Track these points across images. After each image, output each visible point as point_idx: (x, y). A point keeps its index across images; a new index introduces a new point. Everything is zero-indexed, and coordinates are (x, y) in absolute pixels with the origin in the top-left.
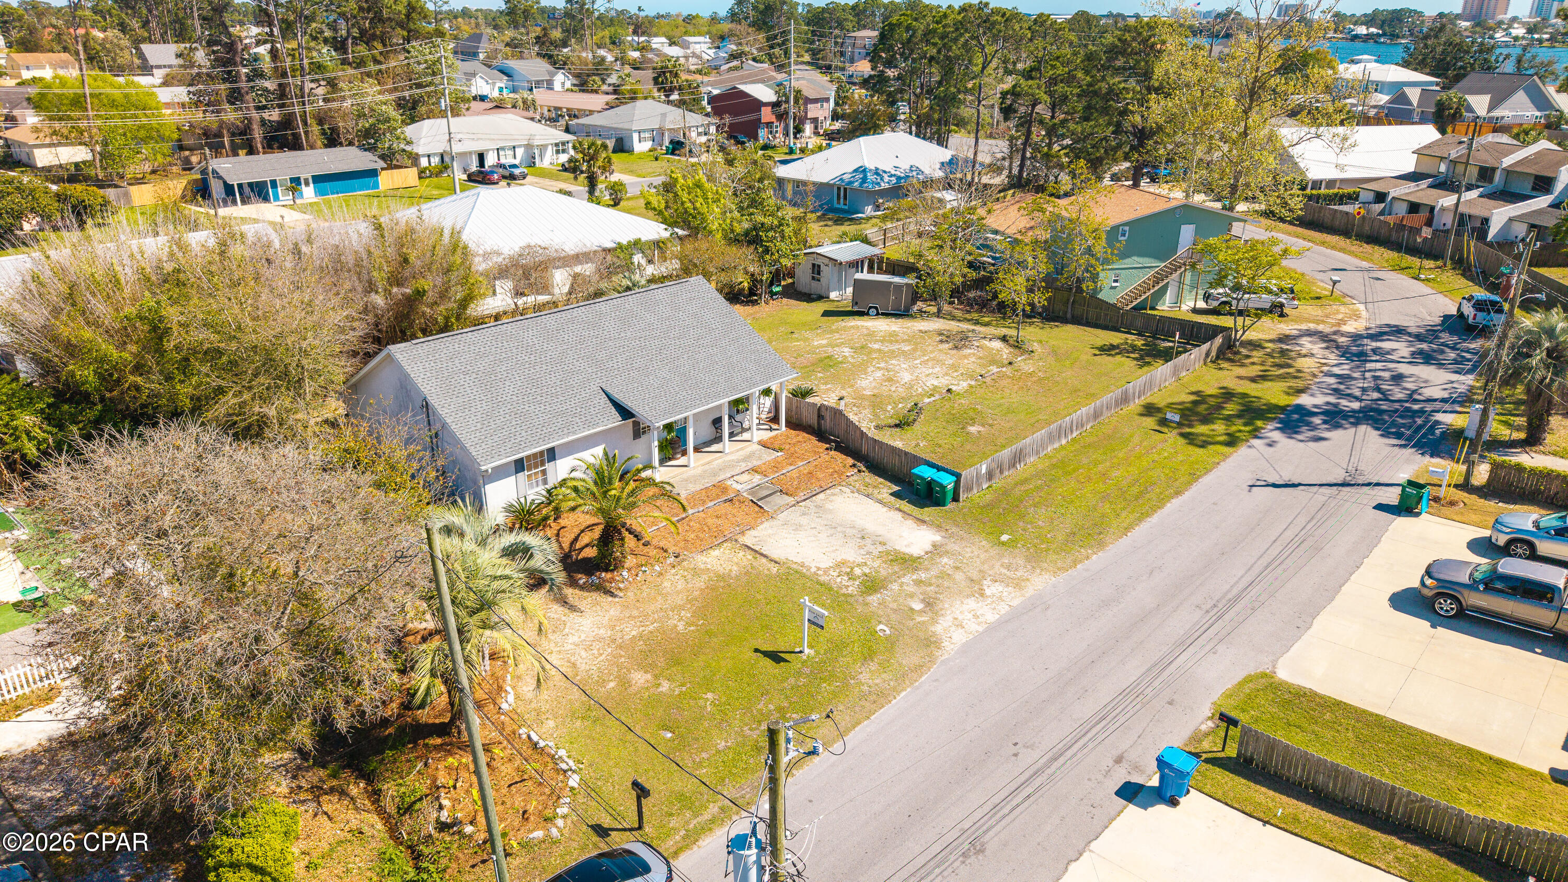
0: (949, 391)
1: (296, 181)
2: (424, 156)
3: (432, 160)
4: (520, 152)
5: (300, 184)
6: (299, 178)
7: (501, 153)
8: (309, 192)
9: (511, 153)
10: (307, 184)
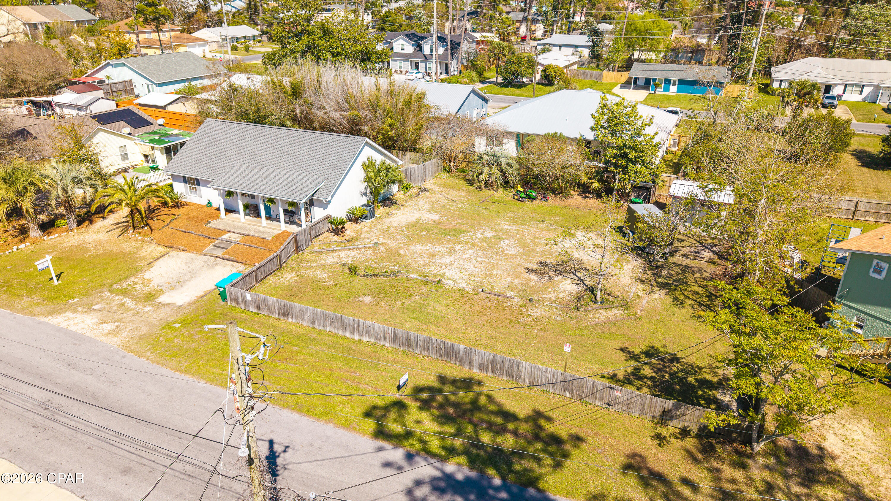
0: (440, 282)
1: (668, 82)
2: (777, 80)
3: (783, 84)
4: (867, 91)
5: (670, 83)
6: (670, 80)
7: (848, 88)
8: (673, 89)
9: (859, 89)
10: (674, 84)
